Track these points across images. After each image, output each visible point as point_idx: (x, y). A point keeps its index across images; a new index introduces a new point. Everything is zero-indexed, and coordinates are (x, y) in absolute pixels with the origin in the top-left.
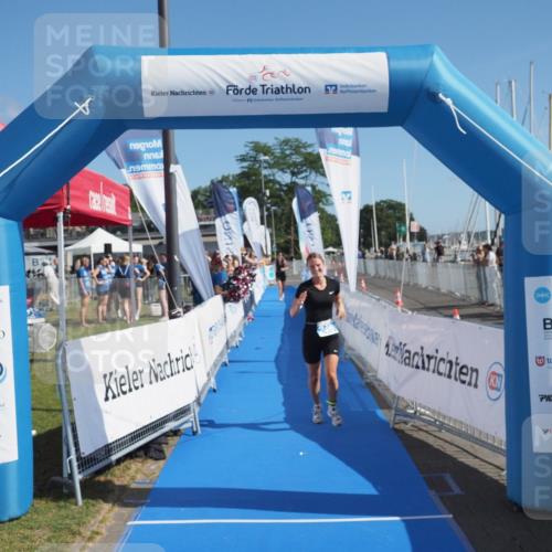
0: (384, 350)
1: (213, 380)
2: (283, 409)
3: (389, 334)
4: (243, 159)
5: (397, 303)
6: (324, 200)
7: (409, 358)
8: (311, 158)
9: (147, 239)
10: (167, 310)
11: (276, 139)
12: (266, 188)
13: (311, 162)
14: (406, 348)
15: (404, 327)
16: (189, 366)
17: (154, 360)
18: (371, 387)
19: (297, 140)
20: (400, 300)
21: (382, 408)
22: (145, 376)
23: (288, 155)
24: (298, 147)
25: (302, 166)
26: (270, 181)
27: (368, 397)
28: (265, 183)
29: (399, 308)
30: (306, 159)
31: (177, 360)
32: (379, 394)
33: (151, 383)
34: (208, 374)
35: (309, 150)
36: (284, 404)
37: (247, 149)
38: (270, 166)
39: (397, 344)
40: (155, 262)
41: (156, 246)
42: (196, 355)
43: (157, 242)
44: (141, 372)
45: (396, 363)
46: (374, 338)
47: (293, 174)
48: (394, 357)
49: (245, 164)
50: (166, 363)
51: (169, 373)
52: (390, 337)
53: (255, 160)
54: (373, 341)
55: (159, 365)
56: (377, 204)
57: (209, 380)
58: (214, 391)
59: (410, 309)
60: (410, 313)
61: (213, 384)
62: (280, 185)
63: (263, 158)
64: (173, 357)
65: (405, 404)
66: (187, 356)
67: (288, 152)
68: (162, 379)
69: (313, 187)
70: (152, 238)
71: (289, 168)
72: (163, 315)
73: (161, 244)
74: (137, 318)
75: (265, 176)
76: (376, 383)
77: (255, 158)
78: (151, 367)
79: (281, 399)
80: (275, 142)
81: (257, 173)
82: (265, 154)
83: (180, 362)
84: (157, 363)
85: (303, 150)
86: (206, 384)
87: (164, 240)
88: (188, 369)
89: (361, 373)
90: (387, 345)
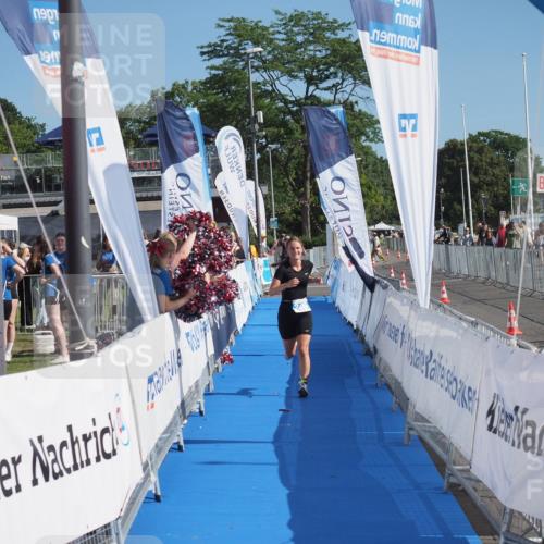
0: (484, 422)
1: (154, 478)
2: (289, 533)
3: (495, 390)
4: (212, 51)
5: (511, 330)
6: (369, 131)
7: (533, 437)
8: (345, 50)
9: (29, 205)
10: (64, 343)
11: (277, 13)
12: (258, 108)
13: (345, 59)
14: (527, 417)
15: (523, 376)
16: (108, 450)
17: (40, 439)
18: (459, 492)
19: (318, 15)
20: (515, 324)
21: (479, 533)
22: (25, 469)
23: (300, 45)
24: (319, 28)
25: (329, 65)
26: (266, 94)
27: (452, 511)
28: (257, 97)
29: (514, 341)
30: (334, 52)
31: (86, 439)
32: (474, 505)
33: (35, 482)
34: (145, 467)
35: (341, 35)
36: (291, 525)
37: (223, 32)
38: (266, 66)
39: (510, 410)
40: (44, 249)
41: (46, 219)
42: (122, 429)
43: (47, 210)
44: (16, 461)
45: (507, 445)
46: (465, 397)
47: (310, 80)
48: (504, 436)
49: (218, 62)
50: (64, 444)
51: (69, 463)
52: (496, 397)
53: (237, 53)
54: (464, 403)
55: (51, 448)
56: (472, 139)
57: (147, 476)
58: (157, 498)
59: (534, 343)
60: (535, 349)
61: (154, 485)
62: (286, 102)
63: (251, 49)
64: (78, 434)
65: (525, 526)
66: (105, 431)
67: (300, 39)
68: (56, 476)
69: (348, 106)
70: (39, 205)
71: (301, 69)
72: (58, 352)
73: (55, 214)
74: (8, 358)
75: (256, 84)
76: (468, 486)
77: (236, 49)
78: (36, 453)
79: (285, 514)
80: (275, 19)
81: (241, 80)
82: (256, 44)
83: (92, 444)
84: (46, 444)
85: (328, 34)
86: (140, 486)
87: (61, 208)
88: (107, 456)
89: (440, 465)
90: (491, 412)
